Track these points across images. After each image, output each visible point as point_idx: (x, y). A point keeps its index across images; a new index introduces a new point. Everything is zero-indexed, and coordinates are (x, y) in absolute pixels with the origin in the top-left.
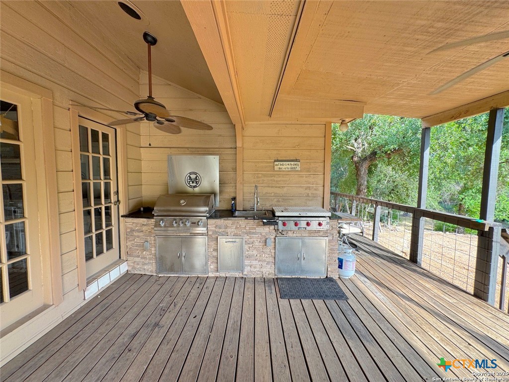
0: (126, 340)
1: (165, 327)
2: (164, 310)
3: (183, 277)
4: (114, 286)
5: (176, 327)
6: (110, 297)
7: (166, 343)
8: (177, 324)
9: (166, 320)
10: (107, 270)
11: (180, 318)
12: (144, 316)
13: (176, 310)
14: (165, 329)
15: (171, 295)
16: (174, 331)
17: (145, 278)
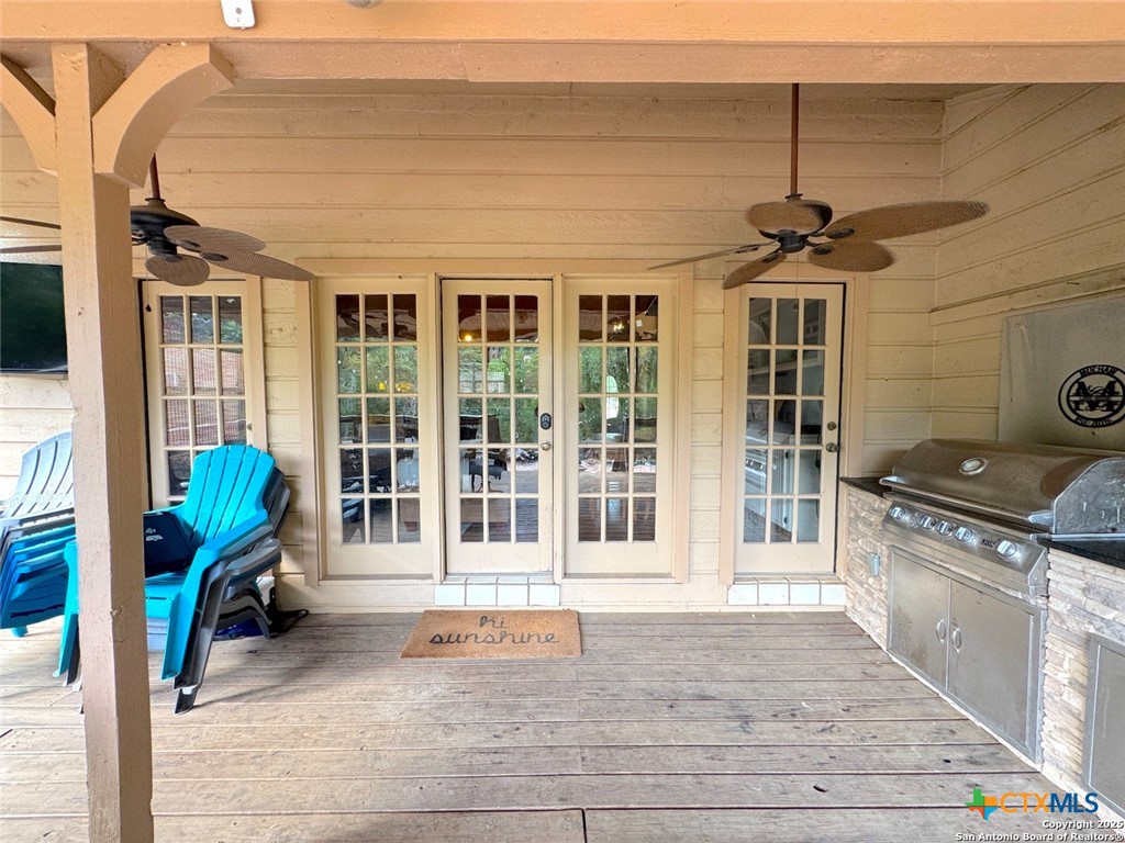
0: (689, 692)
1: (748, 737)
2: (793, 715)
3: (948, 706)
4: (794, 617)
5: (762, 757)
6: (763, 628)
7: (708, 755)
8: (769, 757)
9: (766, 731)
10: (788, 579)
11: (794, 756)
12: (754, 690)
13: (813, 737)
14: (743, 739)
15: (852, 710)
16: (748, 758)
17: (862, 642)
